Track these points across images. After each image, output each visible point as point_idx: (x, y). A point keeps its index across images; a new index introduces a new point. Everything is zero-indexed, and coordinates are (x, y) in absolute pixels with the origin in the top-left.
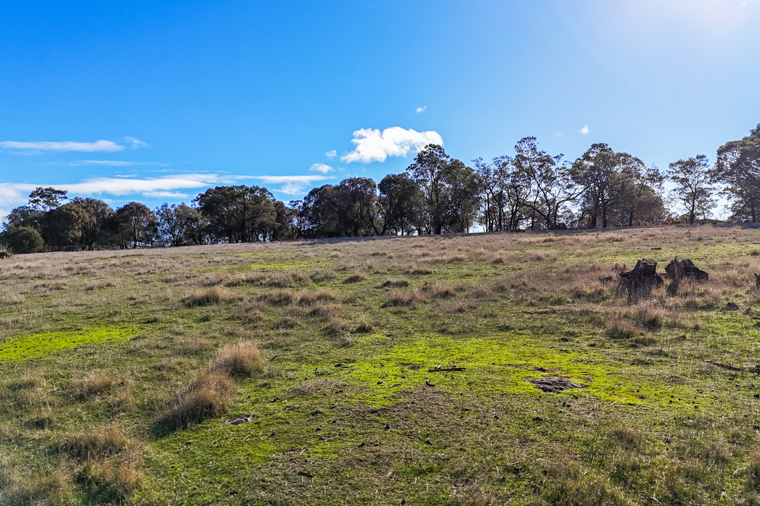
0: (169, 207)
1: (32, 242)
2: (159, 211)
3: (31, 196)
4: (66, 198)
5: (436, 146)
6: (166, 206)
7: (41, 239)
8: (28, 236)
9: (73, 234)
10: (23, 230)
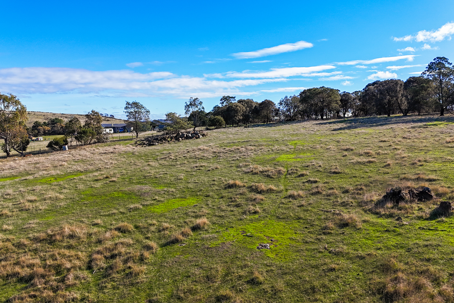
0: (288, 98)
1: (220, 123)
2: (283, 100)
3: (221, 100)
4: (235, 100)
5: (442, 58)
6: (286, 97)
7: (224, 121)
8: (218, 121)
9: (239, 118)
10: (217, 118)
